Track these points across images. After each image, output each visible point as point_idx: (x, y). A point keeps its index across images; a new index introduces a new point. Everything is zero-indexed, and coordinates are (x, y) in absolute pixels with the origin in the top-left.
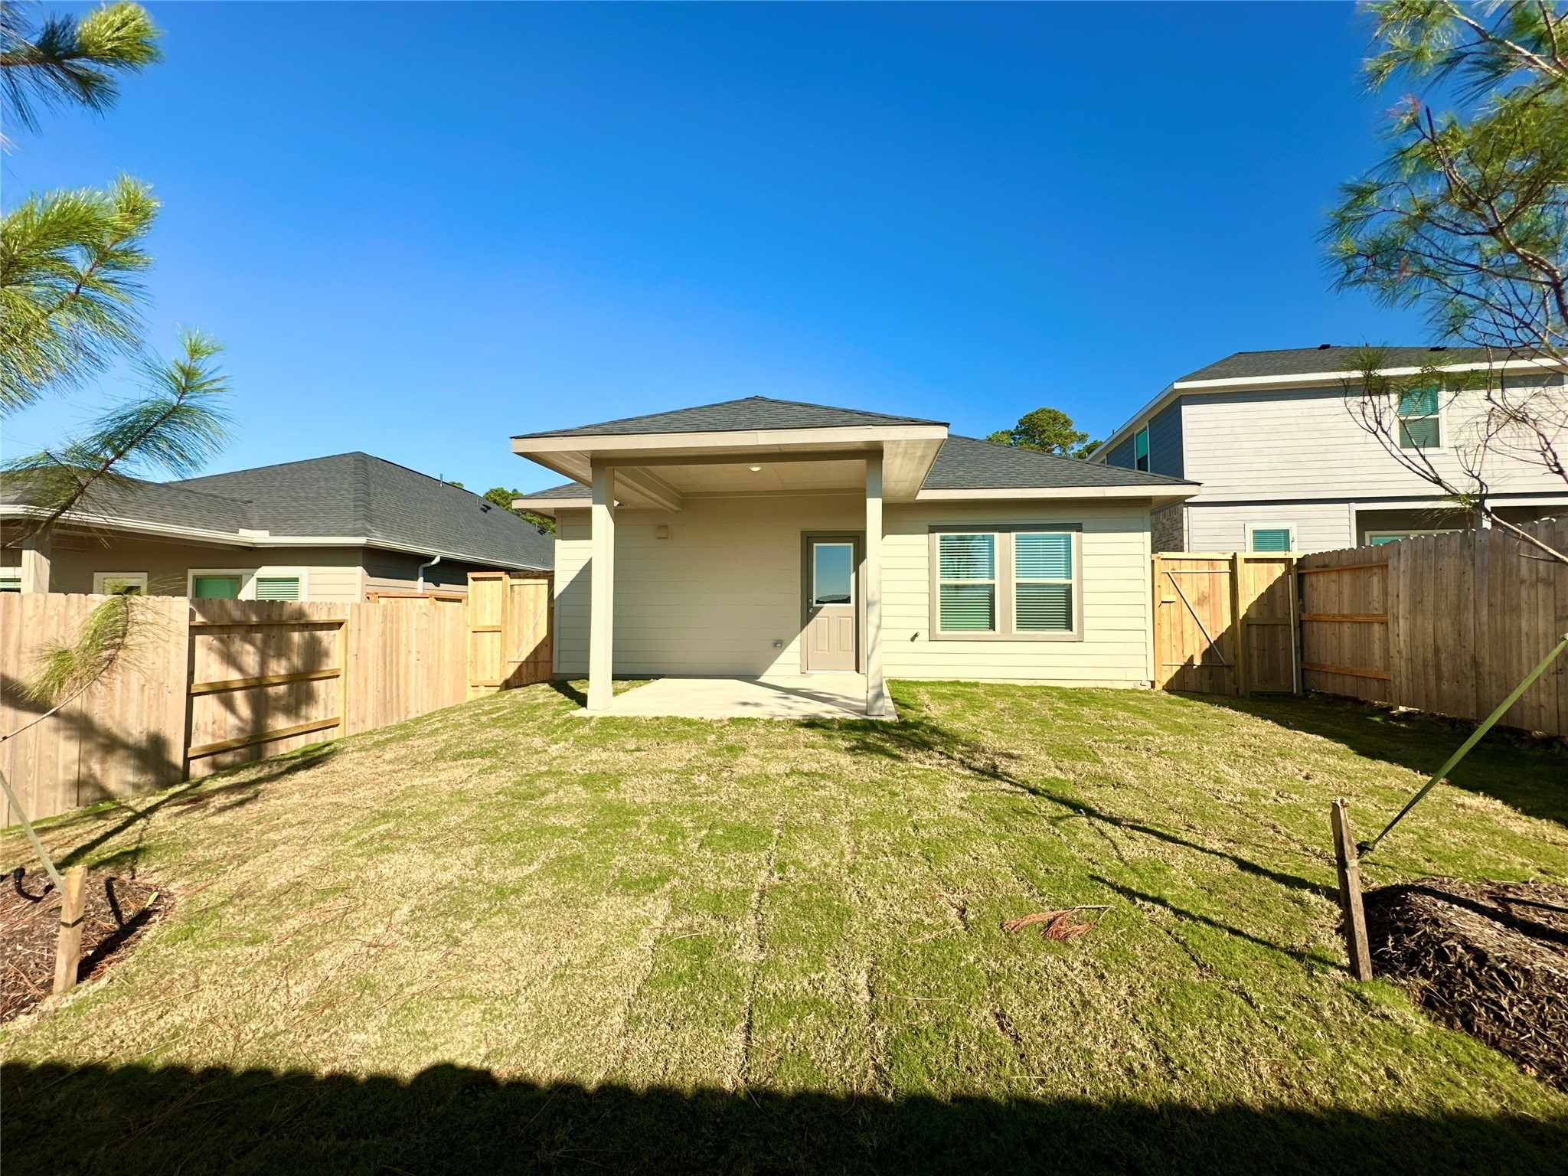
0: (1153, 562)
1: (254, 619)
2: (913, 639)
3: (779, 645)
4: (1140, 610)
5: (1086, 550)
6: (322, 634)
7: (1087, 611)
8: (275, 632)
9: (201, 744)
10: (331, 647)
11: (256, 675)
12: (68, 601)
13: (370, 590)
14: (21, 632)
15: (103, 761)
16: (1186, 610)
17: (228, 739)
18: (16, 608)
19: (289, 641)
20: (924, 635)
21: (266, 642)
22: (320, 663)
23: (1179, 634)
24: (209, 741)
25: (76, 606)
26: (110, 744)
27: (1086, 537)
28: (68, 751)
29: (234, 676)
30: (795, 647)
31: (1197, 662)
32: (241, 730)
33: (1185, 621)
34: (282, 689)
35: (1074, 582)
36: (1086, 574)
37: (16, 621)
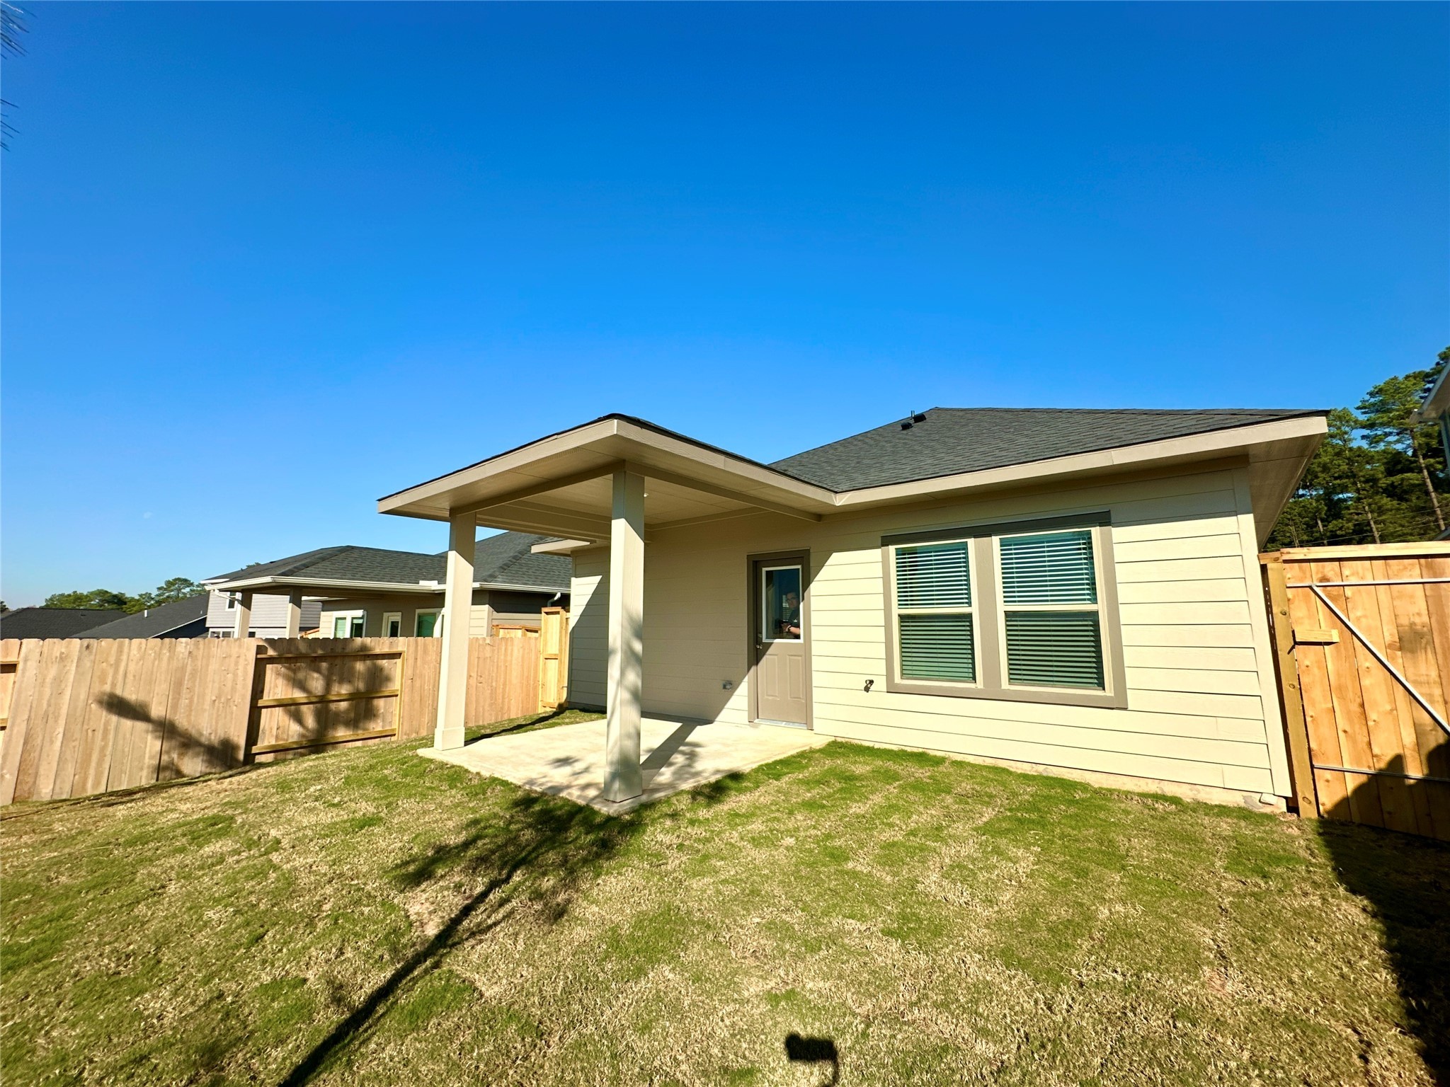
0: (1264, 568)
1: (320, 652)
2: (867, 689)
3: (729, 687)
4: (1246, 657)
5: (1119, 553)
6: (384, 663)
7: (1129, 657)
8: (338, 661)
9: (266, 743)
10: (393, 673)
11: (320, 694)
12: (162, 644)
13: (495, 623)
14: (127, 664)
15: (181, 755)
16: (1367, 662)
17: (290, 740)
18: (126, 649)
19: (352, 669)
20: (881, 683)
21: (330, 669)
22: (380, 686)
23: (1355, 708)
24: (273, 742)
25: (168, 647)
26: (188, 743)
27: (1118, 533)
28: (152, 745)
29: (299, 695)
30: (743, 690)
31: (1415, 771)
32: (303, 736)
33: (1366, 682)
34: (344, 705)
35: (1101, 607)
36: (1123, 593)
37: (124, 657)
